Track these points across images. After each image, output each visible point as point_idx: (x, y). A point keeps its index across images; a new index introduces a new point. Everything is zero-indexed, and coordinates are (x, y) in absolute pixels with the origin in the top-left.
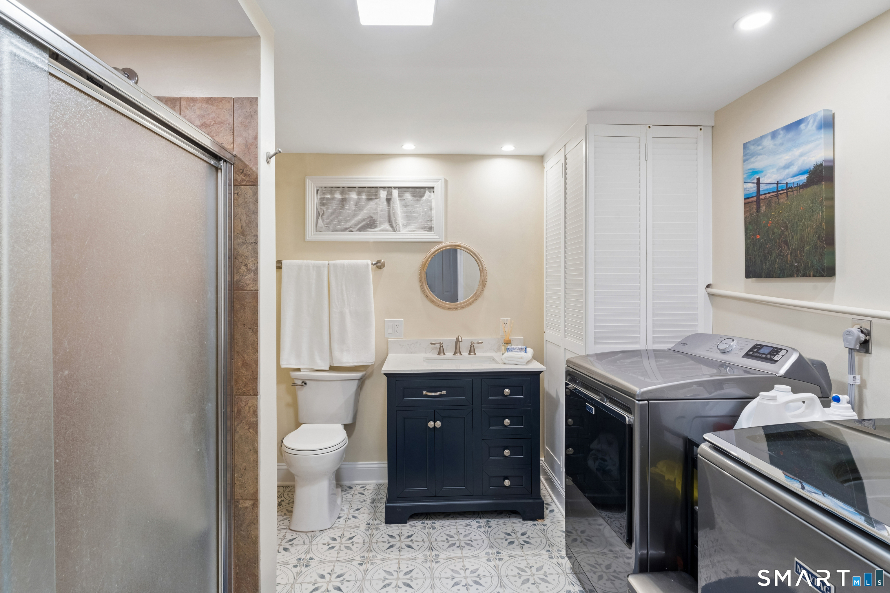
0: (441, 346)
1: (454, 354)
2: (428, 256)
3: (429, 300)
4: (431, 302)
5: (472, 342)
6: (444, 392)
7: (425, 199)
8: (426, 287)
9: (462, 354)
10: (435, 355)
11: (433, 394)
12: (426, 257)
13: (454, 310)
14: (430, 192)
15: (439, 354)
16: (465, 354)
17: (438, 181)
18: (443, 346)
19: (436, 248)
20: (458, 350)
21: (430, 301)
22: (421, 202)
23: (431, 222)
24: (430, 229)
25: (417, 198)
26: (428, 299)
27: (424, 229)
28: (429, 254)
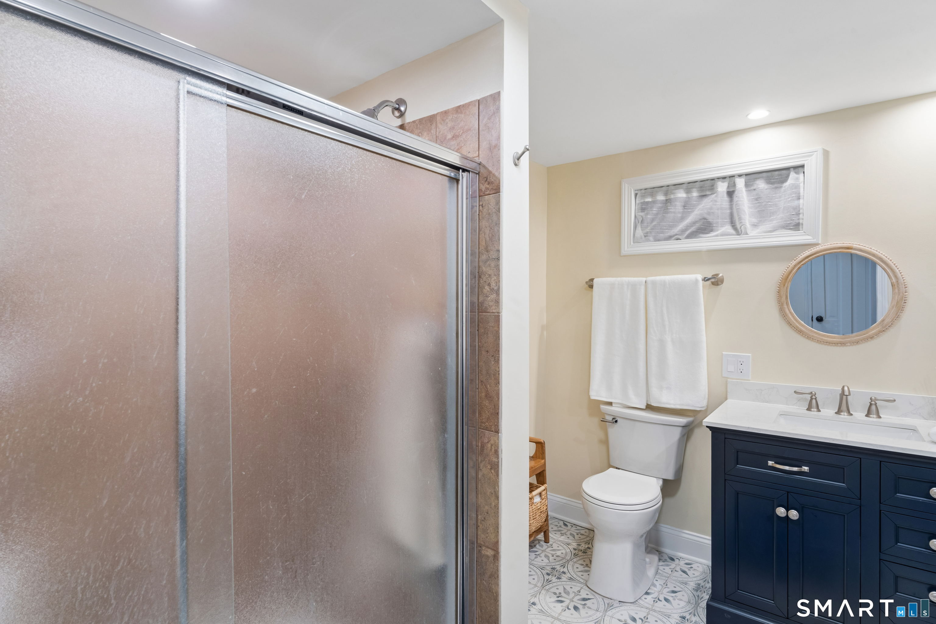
0: (814, 397)
1: (836, 413)
2: (792, 266)
3: (793, 329)
4: (797, 333)
5: (873, 398)
6: (806, 469)
7: (789, 185)
8: (790, 310)
9: (852, 415)
10: (802, 409)
11: (787, 468)
12: (788, 268)
13: (840, 346)
14: (797, 173)
15: (809, 409)
16: (859, 415)
17: (812, 155)
18: (816, 399)
19: (807, 253)
20: (844, 407)
21: (795, 331)
22: (783, 189)
23: (799, 216)
24: (797, 226)
25: (776, 185)
26: (791, 328)
27: (786, 227)
28: (794, 263)
